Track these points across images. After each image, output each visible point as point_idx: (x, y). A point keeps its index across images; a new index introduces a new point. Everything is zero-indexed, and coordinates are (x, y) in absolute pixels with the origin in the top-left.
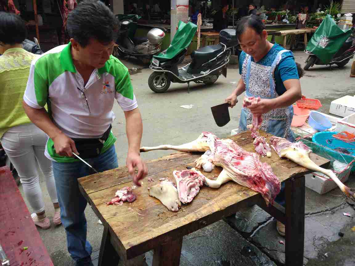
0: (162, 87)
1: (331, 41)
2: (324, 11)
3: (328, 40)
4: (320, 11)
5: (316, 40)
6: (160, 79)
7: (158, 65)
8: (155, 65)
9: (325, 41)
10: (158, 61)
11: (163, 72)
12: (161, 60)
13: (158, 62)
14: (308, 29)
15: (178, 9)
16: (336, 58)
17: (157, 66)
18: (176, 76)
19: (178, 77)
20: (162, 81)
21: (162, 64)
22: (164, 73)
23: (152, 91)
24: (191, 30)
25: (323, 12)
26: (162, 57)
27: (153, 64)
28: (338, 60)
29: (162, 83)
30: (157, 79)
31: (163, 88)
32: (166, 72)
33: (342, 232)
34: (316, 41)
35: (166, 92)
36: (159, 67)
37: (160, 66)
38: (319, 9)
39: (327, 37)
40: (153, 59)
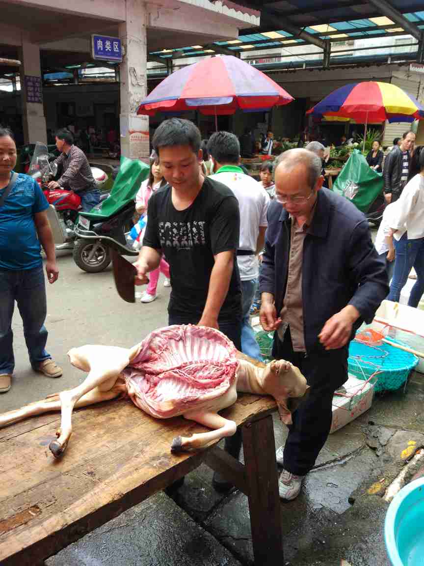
0: (98, 263)
1: (362, 189)
2: (358, 142)
3: (357, 187)
4: (353, 142)
5: (340, 187)
6: (94, 249)
7: (88, 228)
8: (84, 229)
9: (352, 189)
10: (87, 220)
11: (98, 239)
12: (93, 220)
13: (88, 223)
14: (333, 170)
15: (132, 137)
16: (371, 214)
17: (86, 230)
18: (121, 245)
19: (124, 247)
20: (96, 253)
21: (95, 225)
22: (100, 240)
23: (80, 270)
24: (140, 172)
25: (356, 144)
26: (94, 214)
27: (79, 226)
28: (373, 217)
29: (97, 257)
30: (89, 250)
31: (100, 264)
32: (103, 239)
33: (353, 497)
34: (340, 189)
35: (104, 271)
36: (90, 230)
37: (91, 228)
38: (352, 139)
39: (355, 183)
40: (80, 218)
